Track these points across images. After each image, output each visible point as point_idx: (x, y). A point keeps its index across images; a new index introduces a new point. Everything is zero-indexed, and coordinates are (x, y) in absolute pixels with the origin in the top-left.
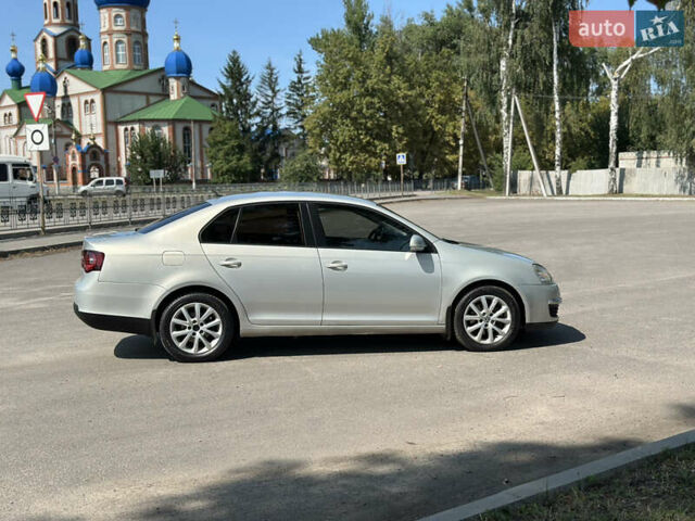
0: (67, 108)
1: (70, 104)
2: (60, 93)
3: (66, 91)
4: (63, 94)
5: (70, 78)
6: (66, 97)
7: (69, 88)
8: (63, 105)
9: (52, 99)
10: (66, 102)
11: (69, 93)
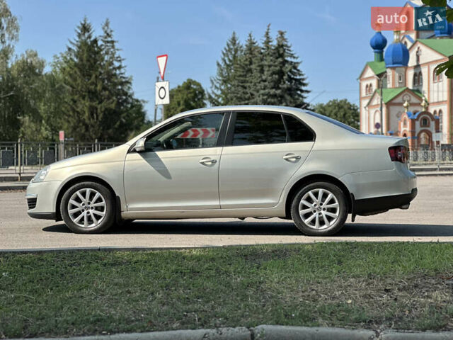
0: (418, 78)
1: (420, 73)
2: (412, 62)
3: (418, 60)
4: (415, 64)
5: (423, 48)
6: (418, 66)
7: (421, 57)
8: (415, 75)
9: (403, 69)
10: (418, 72)
11: (421, 62)
